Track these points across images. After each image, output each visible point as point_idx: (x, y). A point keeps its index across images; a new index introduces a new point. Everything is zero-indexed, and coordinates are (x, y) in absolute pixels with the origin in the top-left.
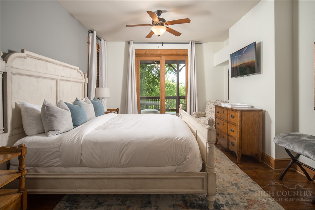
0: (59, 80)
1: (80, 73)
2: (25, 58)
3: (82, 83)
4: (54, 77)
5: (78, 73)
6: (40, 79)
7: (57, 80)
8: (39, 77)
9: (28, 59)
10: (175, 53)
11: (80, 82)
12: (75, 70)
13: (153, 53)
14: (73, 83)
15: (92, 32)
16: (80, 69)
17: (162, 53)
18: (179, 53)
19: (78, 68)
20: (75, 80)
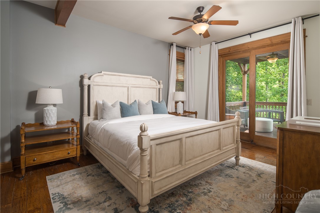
0: (129, 88)
1: (154, 81)
2: (102, 76)
3: (156, 88)
4: (125, 85)
5: (152, 81)
6: (114, 87)
7: (128, 87)
8: (113, 86)
9: (105, 76)
10: (269, 42)
11: (154, 88)
12: (148, 79)
13: (238, 50)
14: (146, 89)
15: (172, 45)
16: (153, 78)
17: (249, 46)
18: (275, 41)
19: (151, 77)
20: (147, 86)
